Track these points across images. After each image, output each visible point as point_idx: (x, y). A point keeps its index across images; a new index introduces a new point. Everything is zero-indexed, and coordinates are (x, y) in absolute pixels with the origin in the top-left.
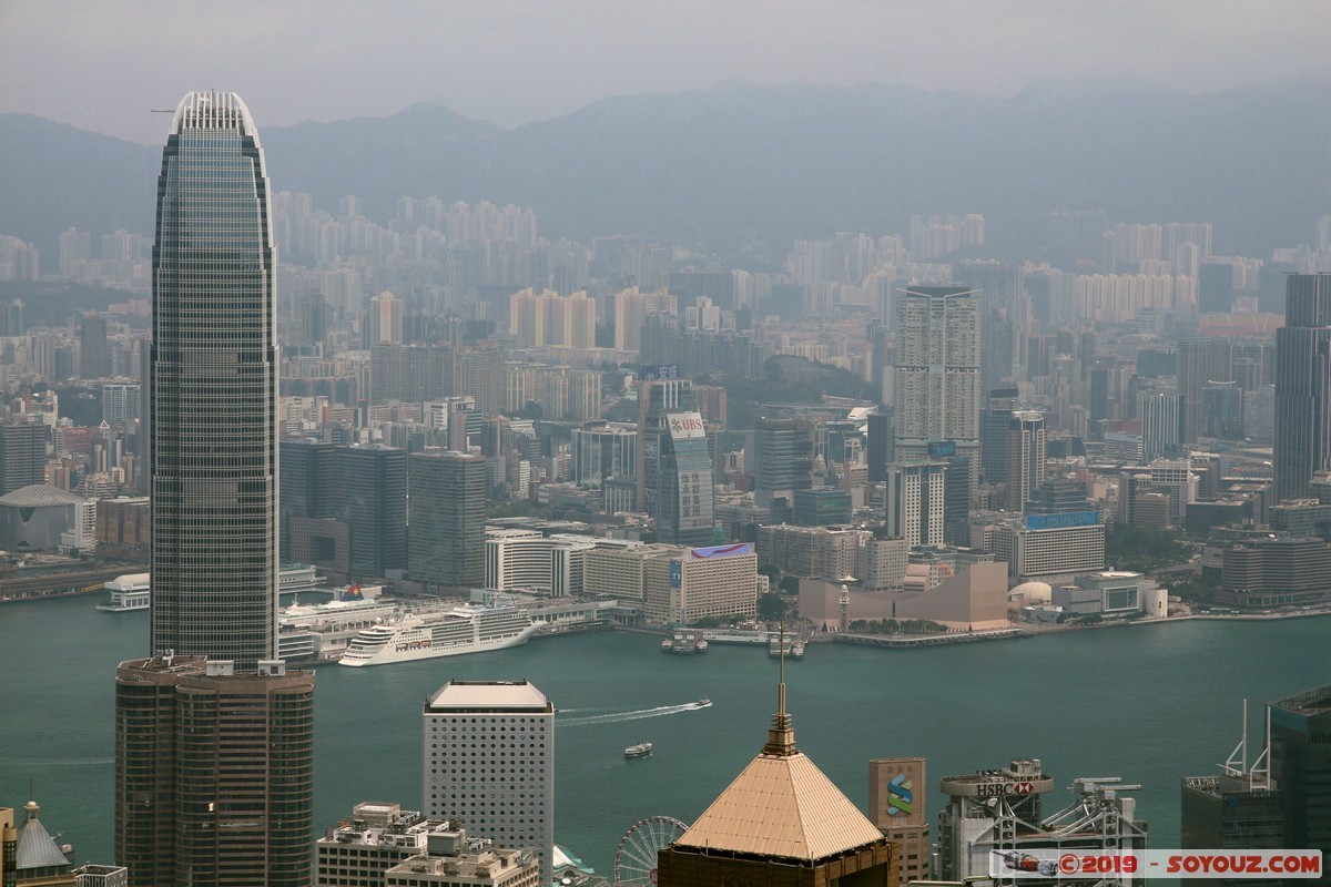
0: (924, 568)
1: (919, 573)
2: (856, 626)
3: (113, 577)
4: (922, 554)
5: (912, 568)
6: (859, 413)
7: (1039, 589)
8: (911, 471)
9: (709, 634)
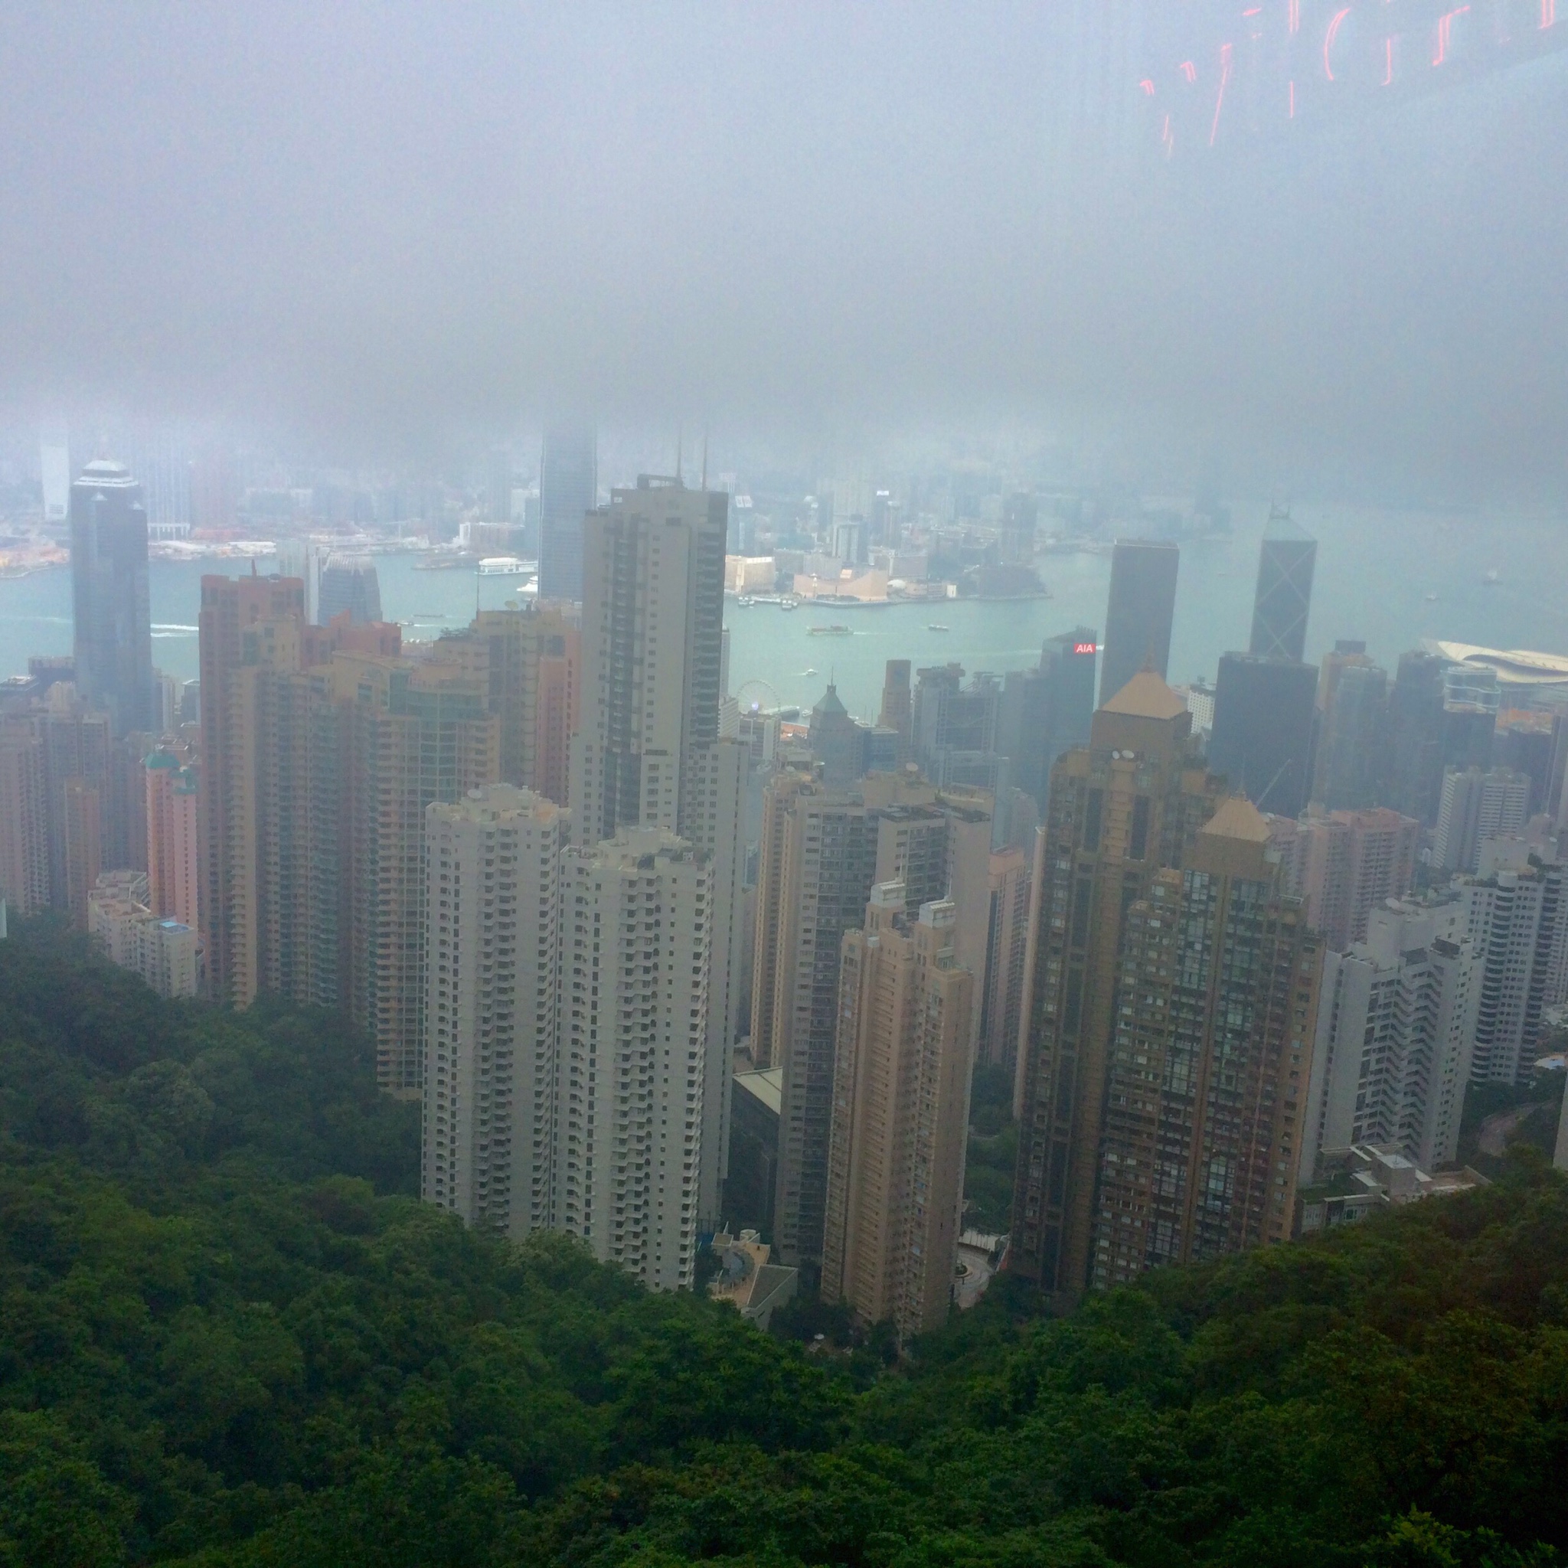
0: (849, 572)
1: (846, 573)
2: (819, 597)
3: (482, 559)
4: (846, 566)
5: (844, 571)
6: (809, 498)
7: (897, 583)
8: (843, 527)
9: (755, 598)
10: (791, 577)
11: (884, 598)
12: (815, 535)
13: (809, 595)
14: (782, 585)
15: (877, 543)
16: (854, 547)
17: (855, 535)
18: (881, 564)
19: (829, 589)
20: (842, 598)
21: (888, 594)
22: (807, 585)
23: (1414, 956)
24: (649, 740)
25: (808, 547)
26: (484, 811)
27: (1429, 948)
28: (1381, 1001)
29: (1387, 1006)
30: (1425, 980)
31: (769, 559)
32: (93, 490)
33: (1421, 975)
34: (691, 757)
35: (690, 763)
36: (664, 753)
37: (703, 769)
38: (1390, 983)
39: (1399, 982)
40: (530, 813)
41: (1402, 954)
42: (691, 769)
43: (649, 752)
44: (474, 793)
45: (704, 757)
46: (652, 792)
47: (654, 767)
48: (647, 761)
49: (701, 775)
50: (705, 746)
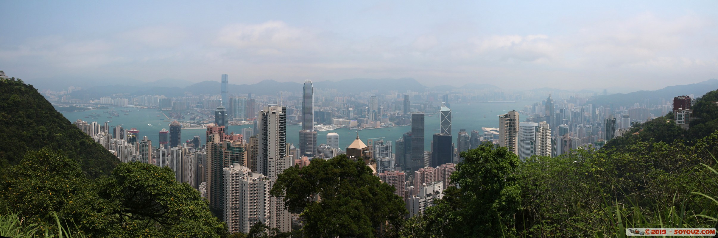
2: (366, 127)
3: (299, 123)
5: (371, 122)
6: (367, 108)
8: (371, 113)
10: (360, 124)
11: (380, 127)
12: (366, 115)
13: (364, 127)
14: (358, 126)
15: (379, 116)
16: (374, 117)
17: (374, 114)
18: (379, 120)
19: (368, 126)
20: (371, 127)
21: (381, 126)
22: (365, 125)
23: (429, 195)
24: (269, 156)
25: (365, 117)
26: (233, 170)
27: (433, 193)
28: (422, 205)
29: (423, 206)
30: (432, 200)
31: (356, 121)
32: (219, 112)
33: (431, 199)
34: (279, 160)
35: (279, 161)
36: (272, 159)
37: (282, 162)
38: (424, 201)
39: (426, 201)
40: (242, 170)
41: (426, 195)
42: (279, 162)
43: (269, 159)
44: (232, 166)
45: (282, 160)
46: (270, 167)
47: (270, 162)
48: (269, 160)
49: (281, 163)
50: (282, 157)
